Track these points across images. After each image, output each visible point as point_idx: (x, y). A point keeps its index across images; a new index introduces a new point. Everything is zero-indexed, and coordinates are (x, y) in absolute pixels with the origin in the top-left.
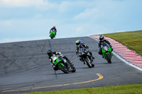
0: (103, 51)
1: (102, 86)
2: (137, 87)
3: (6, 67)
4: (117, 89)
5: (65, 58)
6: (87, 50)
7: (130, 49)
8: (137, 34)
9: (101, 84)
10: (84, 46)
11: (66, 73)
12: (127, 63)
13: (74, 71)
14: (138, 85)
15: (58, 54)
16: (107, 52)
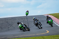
3: (8, 28)
4: (55, 37)
6: (38, 21)
9: (48, 35)
10: (37, 20)
16: (50, 22)
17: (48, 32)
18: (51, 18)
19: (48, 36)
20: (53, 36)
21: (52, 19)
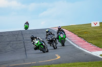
0: (60, 37)
1: (60, 63)
2: (85, 64)
4: (70, 66)
5: (43, 42)
6: (54, 37)
7: (80, 37)
8: (84, 26)
11: (44, 52)
12: (78, 47)
13: (47, 51)
14: (85, 63)
15: (39, 39)
16: (62, 38)
17: (59, 57)
18: (64, 32)
19: (59, 65)
20: (67, 64)
21: (66, 33)
